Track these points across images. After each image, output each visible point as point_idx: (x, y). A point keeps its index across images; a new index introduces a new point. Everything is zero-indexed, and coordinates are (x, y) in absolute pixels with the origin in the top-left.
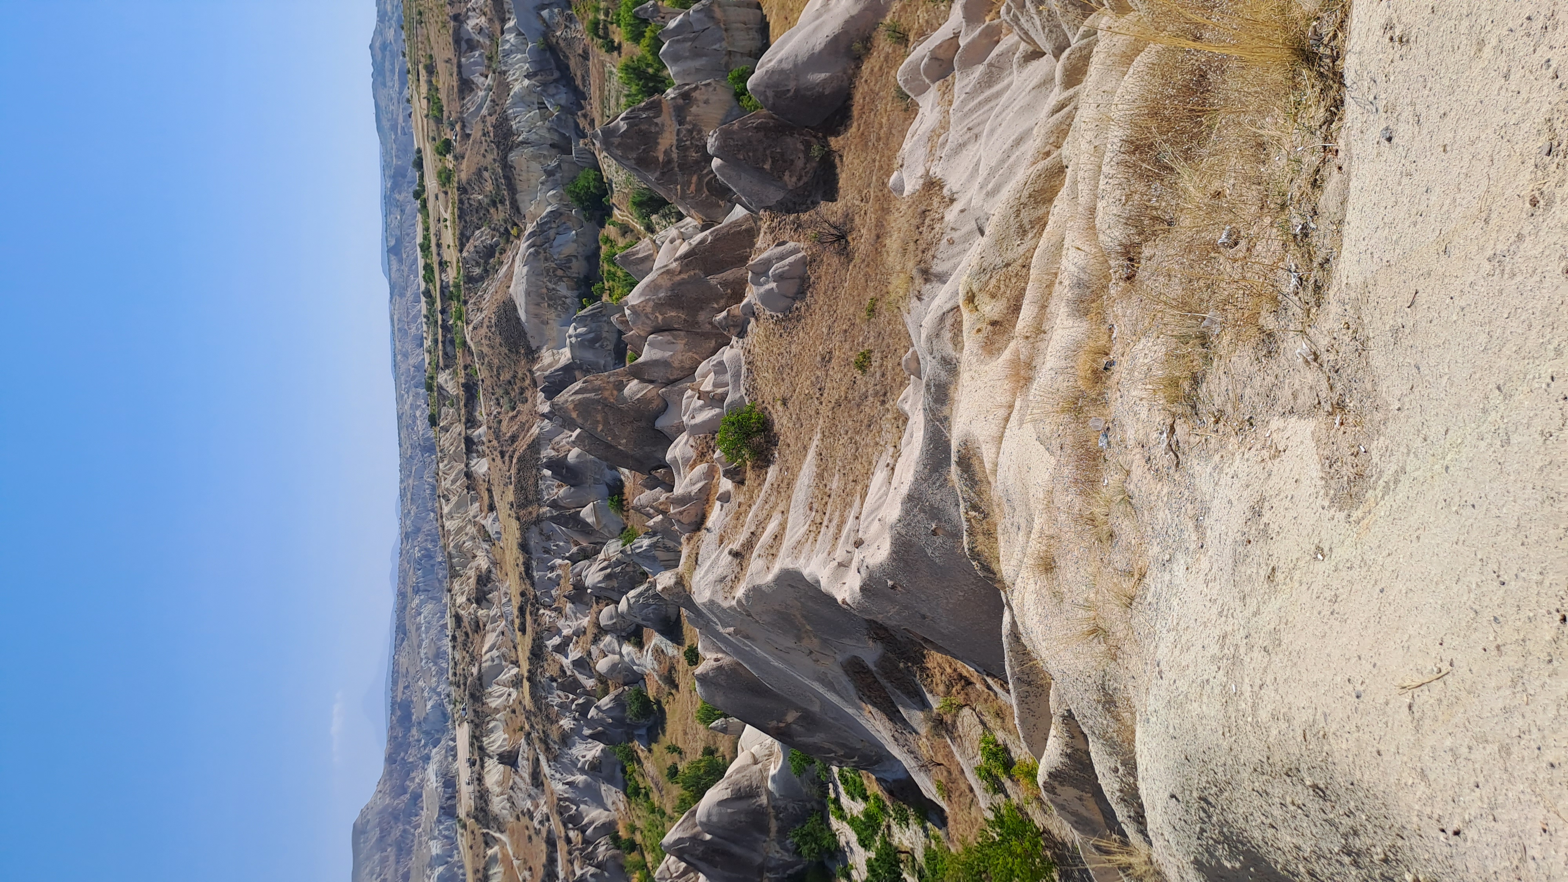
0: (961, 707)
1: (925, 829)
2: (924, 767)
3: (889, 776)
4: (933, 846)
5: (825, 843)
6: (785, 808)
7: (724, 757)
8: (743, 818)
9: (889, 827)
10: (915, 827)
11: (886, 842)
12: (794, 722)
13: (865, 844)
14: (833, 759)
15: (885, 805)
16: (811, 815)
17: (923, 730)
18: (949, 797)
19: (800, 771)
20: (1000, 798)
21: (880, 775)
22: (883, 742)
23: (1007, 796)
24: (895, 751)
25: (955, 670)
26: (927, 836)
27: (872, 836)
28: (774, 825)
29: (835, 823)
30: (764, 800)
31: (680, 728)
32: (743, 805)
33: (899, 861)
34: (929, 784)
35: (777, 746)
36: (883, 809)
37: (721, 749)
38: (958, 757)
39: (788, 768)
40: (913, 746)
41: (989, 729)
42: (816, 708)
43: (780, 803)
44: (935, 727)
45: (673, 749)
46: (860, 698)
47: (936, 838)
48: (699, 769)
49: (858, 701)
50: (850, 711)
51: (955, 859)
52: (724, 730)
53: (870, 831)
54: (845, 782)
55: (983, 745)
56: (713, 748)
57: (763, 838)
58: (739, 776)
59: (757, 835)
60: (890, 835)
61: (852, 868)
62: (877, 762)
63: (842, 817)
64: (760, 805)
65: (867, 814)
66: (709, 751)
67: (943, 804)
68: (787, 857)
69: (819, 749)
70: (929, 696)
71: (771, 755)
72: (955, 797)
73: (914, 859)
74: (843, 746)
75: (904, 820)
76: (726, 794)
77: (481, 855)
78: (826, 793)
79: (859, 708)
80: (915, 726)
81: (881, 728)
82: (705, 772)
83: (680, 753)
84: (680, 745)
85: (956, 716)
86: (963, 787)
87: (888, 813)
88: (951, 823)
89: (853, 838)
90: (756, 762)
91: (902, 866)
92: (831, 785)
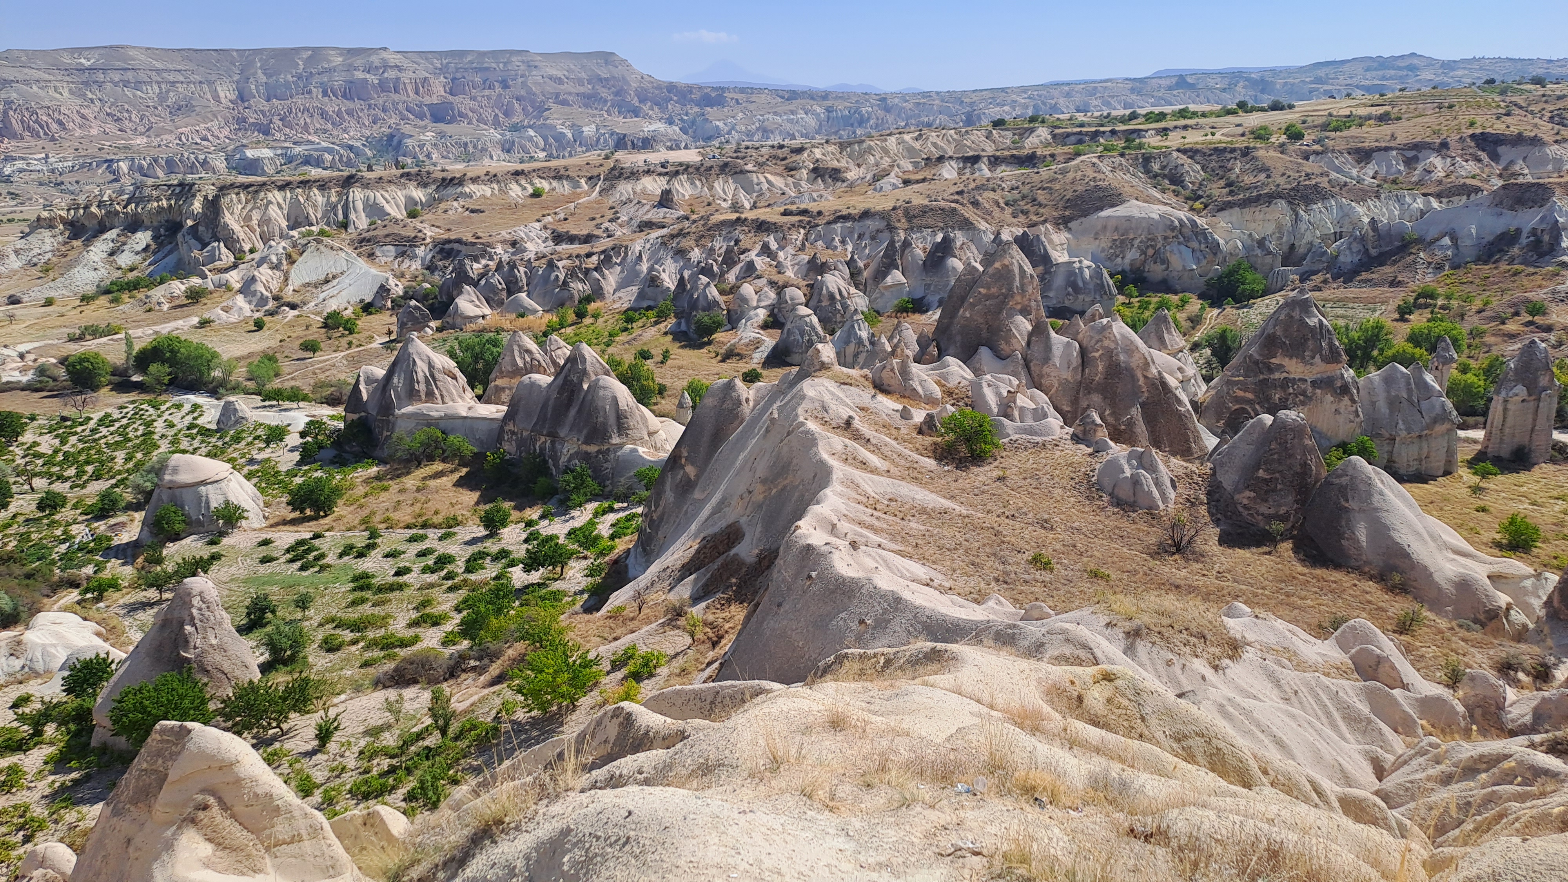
0: (692, 635)
1: (582, 592)
2: (638, 595)
3: (631, 561)
4: (566, 598)
5: (574, 496)
6: (607, 461)
7: (656, 404)
8: (601, 419)
9: (585, 558)
10: (584, 583)
11: (572, 554)
12: (685, 472)
13: (571, 533)
14: (650, 508)
15: (605, 555)
16: (599, 484)
17: (673, 597)
18: (611, 618)
19: (640, 476)
20: (606, 666)
21: (632, 553)
22: (663, 558)
23: (608, 673)
24: (654, 568)
25: (727, 632)
26: (575, 594)
27: (578, 541)
28: (592, 449)
29: (592, 506)
30: (616, 440)
31: (685, 363)
32: (612, 420)
33: (554, 565)
34: (623, 599)
35: (664, 456)
36: (602, 554)
37: (663, 402)
38: (646, 628)
39: (643, 465)
40: (658, 586)
41: (670, 661)
42: (697, 495)
43: (612, 456)
44: (674, 609)
45: (666, 356)
46: (704, 538)
47: (573, 602)
48: (648, 379)
49: (702, 535)
50: (693, 527)
51: (554, 619)
52: (681, 405)
53: (583, 540)
54: (628, 519)
55: (656, 653)
56: (665, 394)
57: (582, 439)
58: (639, 418)
59: (585, 432)
60: (578, 558)
61: (551, 520)
62: (644, 550)
63: (596, 514)
64: (611, 437)
65: (598, 538)
66: (662, 390)
67: (604, 611)
68: (563, 460)
69: (659, 495)
70: (703, 605)
71: (656, 449)
72: (610, 622)
73: (556, 580)
74: (661, 518)
75: (591, 572)
76: (623, 405)
77: (580, 173)
78: (618, 499)
79: (695, 536)
80: (676, 589)
81: (675, 556)
82: (643, 385)
83: (662, 362)
84: (669, 362)
85: (684, 629)
86: (618, 632)
87: (598, 557)
88: (587, 617)
89: (577, 524)
90: (650, 434)
91: (550, 568)
92: (625, 505)
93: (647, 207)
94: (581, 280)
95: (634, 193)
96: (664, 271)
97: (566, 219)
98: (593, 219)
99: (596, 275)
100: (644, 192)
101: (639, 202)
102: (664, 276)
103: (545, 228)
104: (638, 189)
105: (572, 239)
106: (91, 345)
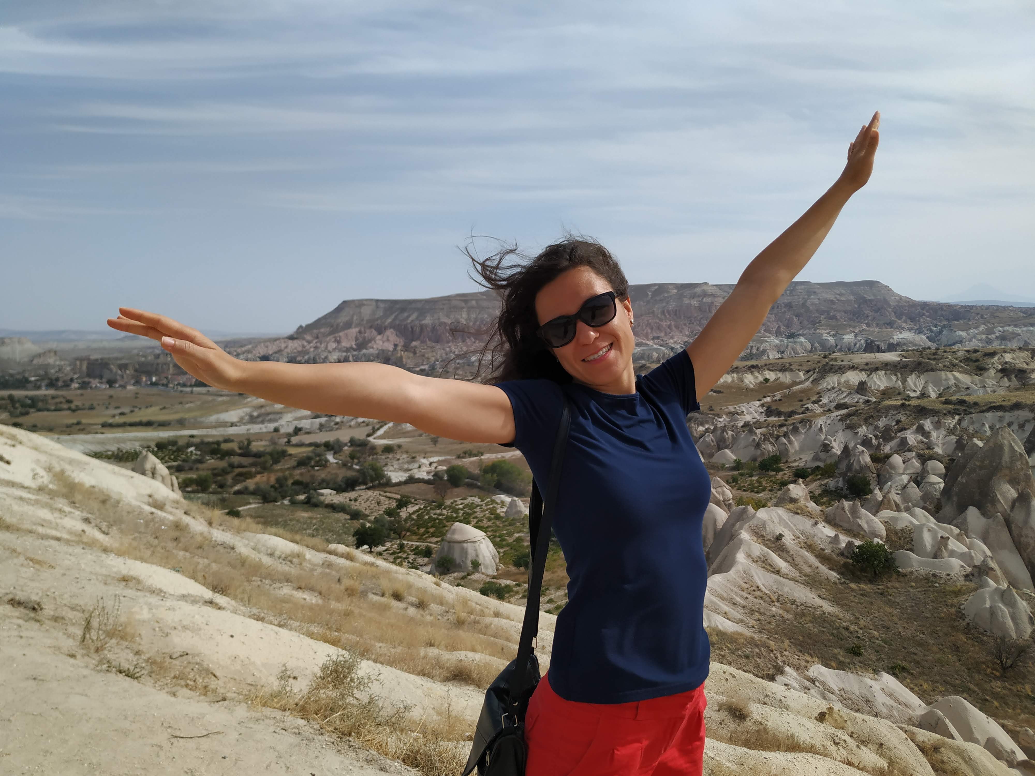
93: (845, 395)
94: (771, 443)
95: (839, 383)
96: (835, 440)
97: (780, 400)
98: (801, 401)
99: (784, 440)
100: (847, 382)
101: (840, 390)
102: (834, 444)
103: (762, 405)
104: (842, 380)
105: (779, 414)
106: (467, 461)
